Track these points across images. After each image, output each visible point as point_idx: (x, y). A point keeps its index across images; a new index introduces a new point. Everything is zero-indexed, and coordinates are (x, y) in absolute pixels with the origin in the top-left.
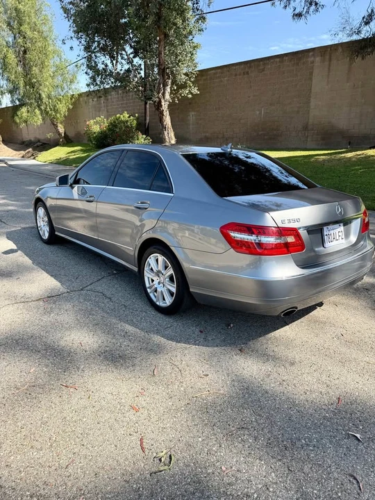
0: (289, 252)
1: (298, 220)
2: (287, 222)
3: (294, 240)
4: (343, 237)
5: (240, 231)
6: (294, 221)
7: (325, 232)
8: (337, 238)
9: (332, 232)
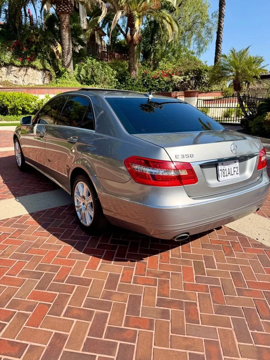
0: (181, 184)
1: (192, 156)
2: (180, 157)
3: (186, 174)
4: (238, 172)
5: (140, 164)
6: (188, 156)
7: (220, 167)
8: (233, 173)
9: (227, 167)
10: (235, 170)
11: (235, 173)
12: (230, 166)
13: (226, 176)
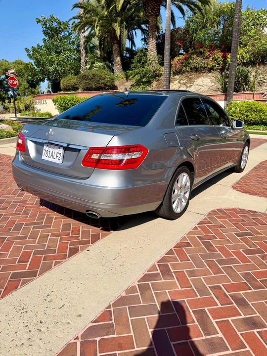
3: (22, 143)
4: (60, 158)
7: (45, 148)
8: (55, 157)
9: (51, 150)
10: (58, 155)
11: (58, 158)
12: (54, 150)
13: (49, 157)
